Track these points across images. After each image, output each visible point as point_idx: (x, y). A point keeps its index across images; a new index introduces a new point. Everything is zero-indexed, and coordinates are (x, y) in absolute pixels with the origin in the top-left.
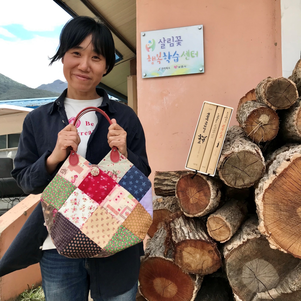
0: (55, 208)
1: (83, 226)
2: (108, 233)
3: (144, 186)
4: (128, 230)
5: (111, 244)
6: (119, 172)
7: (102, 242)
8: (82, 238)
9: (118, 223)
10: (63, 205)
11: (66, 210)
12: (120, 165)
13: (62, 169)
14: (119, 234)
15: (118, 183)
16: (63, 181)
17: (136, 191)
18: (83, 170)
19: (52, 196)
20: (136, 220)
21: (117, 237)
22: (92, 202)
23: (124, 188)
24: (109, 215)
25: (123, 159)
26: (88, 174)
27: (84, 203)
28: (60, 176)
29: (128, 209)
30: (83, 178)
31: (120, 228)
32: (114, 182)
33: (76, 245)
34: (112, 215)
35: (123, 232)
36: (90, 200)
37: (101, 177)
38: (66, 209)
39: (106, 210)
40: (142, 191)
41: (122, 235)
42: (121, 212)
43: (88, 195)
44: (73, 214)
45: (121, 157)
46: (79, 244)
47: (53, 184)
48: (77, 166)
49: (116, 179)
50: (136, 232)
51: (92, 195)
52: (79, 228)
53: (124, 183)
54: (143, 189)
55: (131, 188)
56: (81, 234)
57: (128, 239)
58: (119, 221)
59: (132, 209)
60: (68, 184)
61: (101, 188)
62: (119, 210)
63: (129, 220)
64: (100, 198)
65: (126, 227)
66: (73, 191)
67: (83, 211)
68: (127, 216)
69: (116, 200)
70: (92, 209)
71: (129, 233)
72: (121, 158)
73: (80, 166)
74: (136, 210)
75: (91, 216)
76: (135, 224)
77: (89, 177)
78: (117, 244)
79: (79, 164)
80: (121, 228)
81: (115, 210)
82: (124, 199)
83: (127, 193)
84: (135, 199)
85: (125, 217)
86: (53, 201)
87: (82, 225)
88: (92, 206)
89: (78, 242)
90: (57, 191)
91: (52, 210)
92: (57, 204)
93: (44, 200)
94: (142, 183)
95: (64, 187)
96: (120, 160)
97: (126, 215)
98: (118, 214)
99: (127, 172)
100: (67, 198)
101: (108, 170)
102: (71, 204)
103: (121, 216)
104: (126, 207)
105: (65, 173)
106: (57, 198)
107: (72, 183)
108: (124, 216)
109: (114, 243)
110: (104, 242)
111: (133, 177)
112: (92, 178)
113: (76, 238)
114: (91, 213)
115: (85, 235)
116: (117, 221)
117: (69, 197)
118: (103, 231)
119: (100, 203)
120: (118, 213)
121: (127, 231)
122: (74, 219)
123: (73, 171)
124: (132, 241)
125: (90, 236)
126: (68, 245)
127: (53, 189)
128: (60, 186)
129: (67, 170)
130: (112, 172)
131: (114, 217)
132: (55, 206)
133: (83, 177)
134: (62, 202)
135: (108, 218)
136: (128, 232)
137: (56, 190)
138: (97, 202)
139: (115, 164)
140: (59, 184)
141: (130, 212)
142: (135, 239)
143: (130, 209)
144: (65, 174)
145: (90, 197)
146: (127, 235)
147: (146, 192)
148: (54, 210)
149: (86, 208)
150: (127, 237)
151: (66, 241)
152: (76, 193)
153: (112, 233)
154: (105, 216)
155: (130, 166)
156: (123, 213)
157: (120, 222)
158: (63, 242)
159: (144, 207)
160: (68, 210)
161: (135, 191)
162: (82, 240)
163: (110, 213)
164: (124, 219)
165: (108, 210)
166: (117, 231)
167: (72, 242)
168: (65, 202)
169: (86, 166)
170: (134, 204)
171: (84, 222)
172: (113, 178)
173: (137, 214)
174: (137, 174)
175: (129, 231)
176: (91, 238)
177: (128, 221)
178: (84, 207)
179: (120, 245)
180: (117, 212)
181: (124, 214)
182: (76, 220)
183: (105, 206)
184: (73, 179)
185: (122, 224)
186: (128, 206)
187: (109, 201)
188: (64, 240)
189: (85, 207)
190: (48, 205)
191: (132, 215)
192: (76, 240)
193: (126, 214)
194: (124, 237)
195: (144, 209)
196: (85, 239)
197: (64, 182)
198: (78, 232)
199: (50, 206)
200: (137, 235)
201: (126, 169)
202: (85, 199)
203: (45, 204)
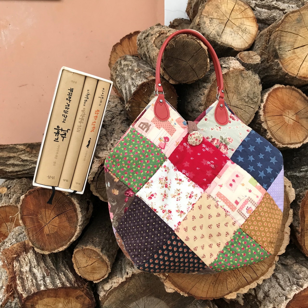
0: (131, 187)
1: (179, 227)
2: (218, 240)
3: (274, 163)
4: (250, 238)
5: (221, 259)
6: (231, 140)
7: (207, 256)
8: (178, 248)
9: (234, 224)
10: (146, 185)
11: (152, 195)
12: (231, 129)
13: (142, 123)
14: (236, 242)
15: (230, 158)
16: (144, 142)
17: (261, 172)
18: (175, 131)
19: (124, 165)
20: (264, 222)
21: (232, 247)
22: (192, 185)
23: (241, 167)
24: (220, 211)
25: (234, 120)
26: (182, 139)
27: (178, 187)
28: (139, 134)
29: (251, 202)
30: (177, 145)
31: (237, 233)
32: (224, 156)
33: (166, 258)
34: (225, 210)
35: (242, 241)
36: (189, 182)
37: (203, 146)
38: (151, 193)
39: (215, 201)
40: (271, 172)
41: (240, 246)
42: (240, 207)
43: (183, 173)
44: (163, 204)
45: (231, 117)
46: (172, 256)
47: (126, 144)
48: (167, 122)
49: (226, 151)
50: (264, 242)
51: (192, 175)
52: (173, 229)
53: (240, 159)
54: (272, 170)
55: (252, 167)
56: (175, 239)
57: (250, 253)
58: (235, 222)
59: (258, 203)
60: (154, 149)
61: (205, 164)
62: (237, 203)
63: (252, 221)
64: (205, 180)
65: (247, 233)
66: (162, 164)
67: (177, 200)
68: (249, 214)
69: (231, 185)
70: (193, 198)
71: (252, 243)
72: (231, 119)
73: (171, 124)
74: (263, 205)
75: (191, 209)
76: (262, 229)
77: (185, 144)
78: (231, 260)
79: (170, 120)
80: (239, 233)
81: (230, 202)
82: (243, 185)
83: (246, 176)
84: (260, 185)
85: (246, 215)
86: (126, 175)
87: (177, 225)
88: (192, 192)
89: (171, 254)
90: (134, 159)
91: (123, 190)
92: (134, 180)
93: (109, 171)
94: (271, 158)
95: (147, 153)
96: (230, 122)
97: (247, 212)
98: (235, 210)
99: (244, 140)
100: (152, 174)
101: (212, 137)
102: (161, 185)
103: (240, 214)
104: (248, 199)
105: (148, 130)
106: (134, 170)
107: (160, 148)
108: (244, 214)
109: (227, 257)
110: (211, 255)
111: (254, 149)
112: (188, 147)
113: (168, 246)
114: (191, 204)
115: (182, 243)
116: (233, 221)
117: (155, 172)
118: (211, 236)
119: (206, 189)
120: (235, 208)
121: (248, 239)
122: (165, 213)
123: (162, 128)
124: (256, 256)
125: (191, 244)
126: (153, 257)
127: (126, 153)
128: (140, 150)
129: (150, 125)
130: (220, 139)
131: (228, 213)
132: (129, 184)
133: (176, 142)
134: (144, 180)
135: (219, 215)
136: (251, 241)
137: (132, 155)
138: (201, 186)
139: (221, 127)
140: (136, 146)
141: (254, 208)
142: (262, 254)
143: (254, 202)
144: (146, 132)
145: (187, 176)
146: (248, 247)
147: (277, 173)
148: (128, 191)
149: (183, 196)
150: (249, 250)
151: (150, 250)
152: (167, 167)
153: (224, 240)
154: (214, 211)
155: (248, 131)
156: (243, 209)
157: (237, 222)
158: (144, 251)
159: (275, 199)
160: (155, 196)
161: (259, 172)
162: (178, 251)
163: (223, 207)
164: (244, 218)
165: (218, 201)
166: (232, 238)
167: (160, 252)
168: (150, 181)
169: (179, 126)
170: (260, 195)
171: (181, 220)
172: (221, 150)
173: (265, 212)
174: (260, 143)
175: (252, 239)
176: (192, 248)
177: (250, 223)
178: (178, 192)
179: (236, 262)
180: (234, 206)
181: (244, 211)
182: (168, 215)
183: (213, 194)
184: (162, 142)
185: (241, 227)
186: (250, 198)
187: (219, 187)
188: (147, 248)
189: (181, 193)
190: (116, 180)
191: (257, 214)
192: (167, 249)
193: (248, 210)
194: (243, 249)
195: (274, 203)
196: (183, 250)
197: (146, 145)
198: (171, 237)
199: (120, 183)
200: (265, 247)
201: (241, 136)
202: (180, 180)
203: (112, 177)
